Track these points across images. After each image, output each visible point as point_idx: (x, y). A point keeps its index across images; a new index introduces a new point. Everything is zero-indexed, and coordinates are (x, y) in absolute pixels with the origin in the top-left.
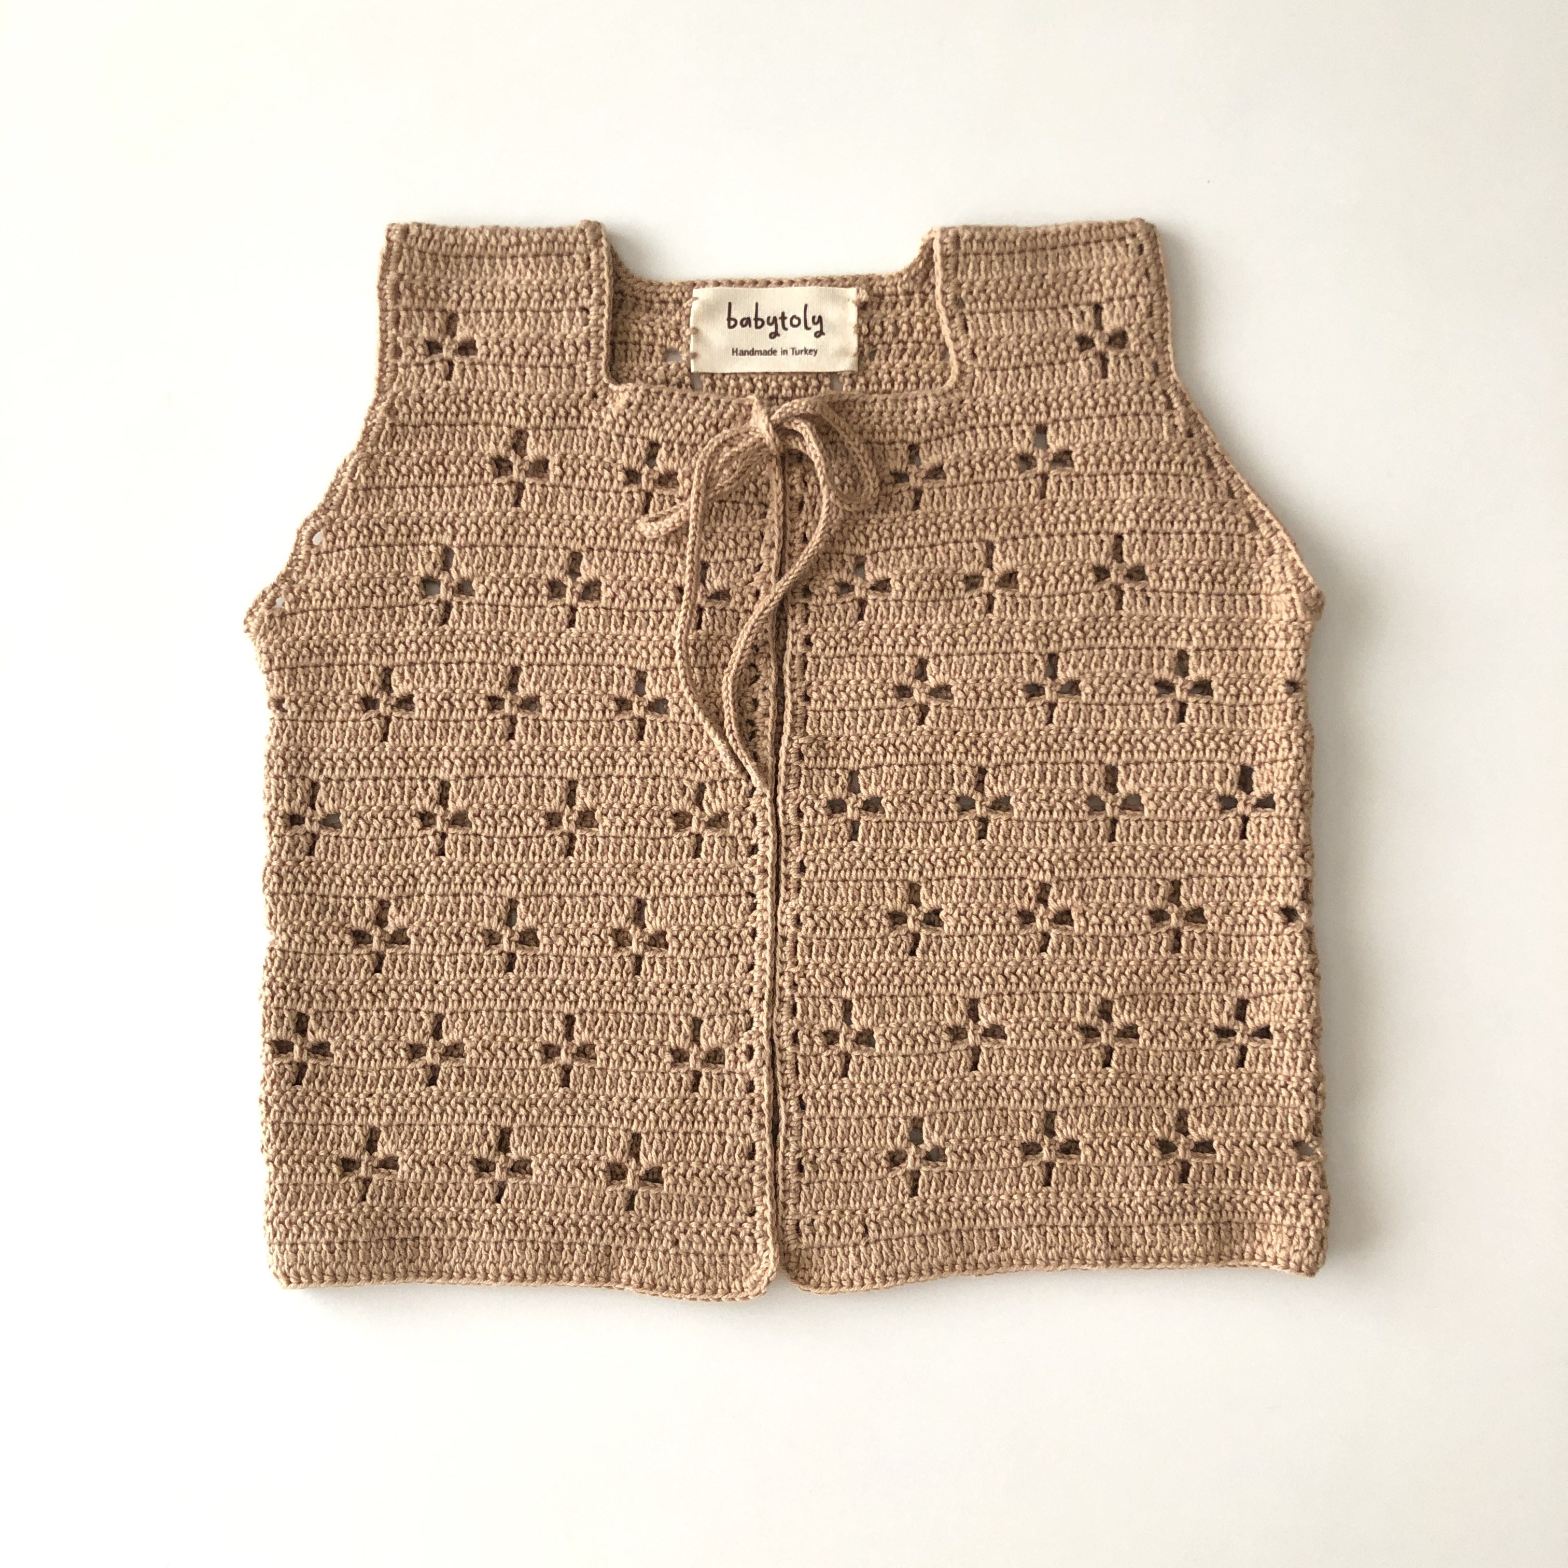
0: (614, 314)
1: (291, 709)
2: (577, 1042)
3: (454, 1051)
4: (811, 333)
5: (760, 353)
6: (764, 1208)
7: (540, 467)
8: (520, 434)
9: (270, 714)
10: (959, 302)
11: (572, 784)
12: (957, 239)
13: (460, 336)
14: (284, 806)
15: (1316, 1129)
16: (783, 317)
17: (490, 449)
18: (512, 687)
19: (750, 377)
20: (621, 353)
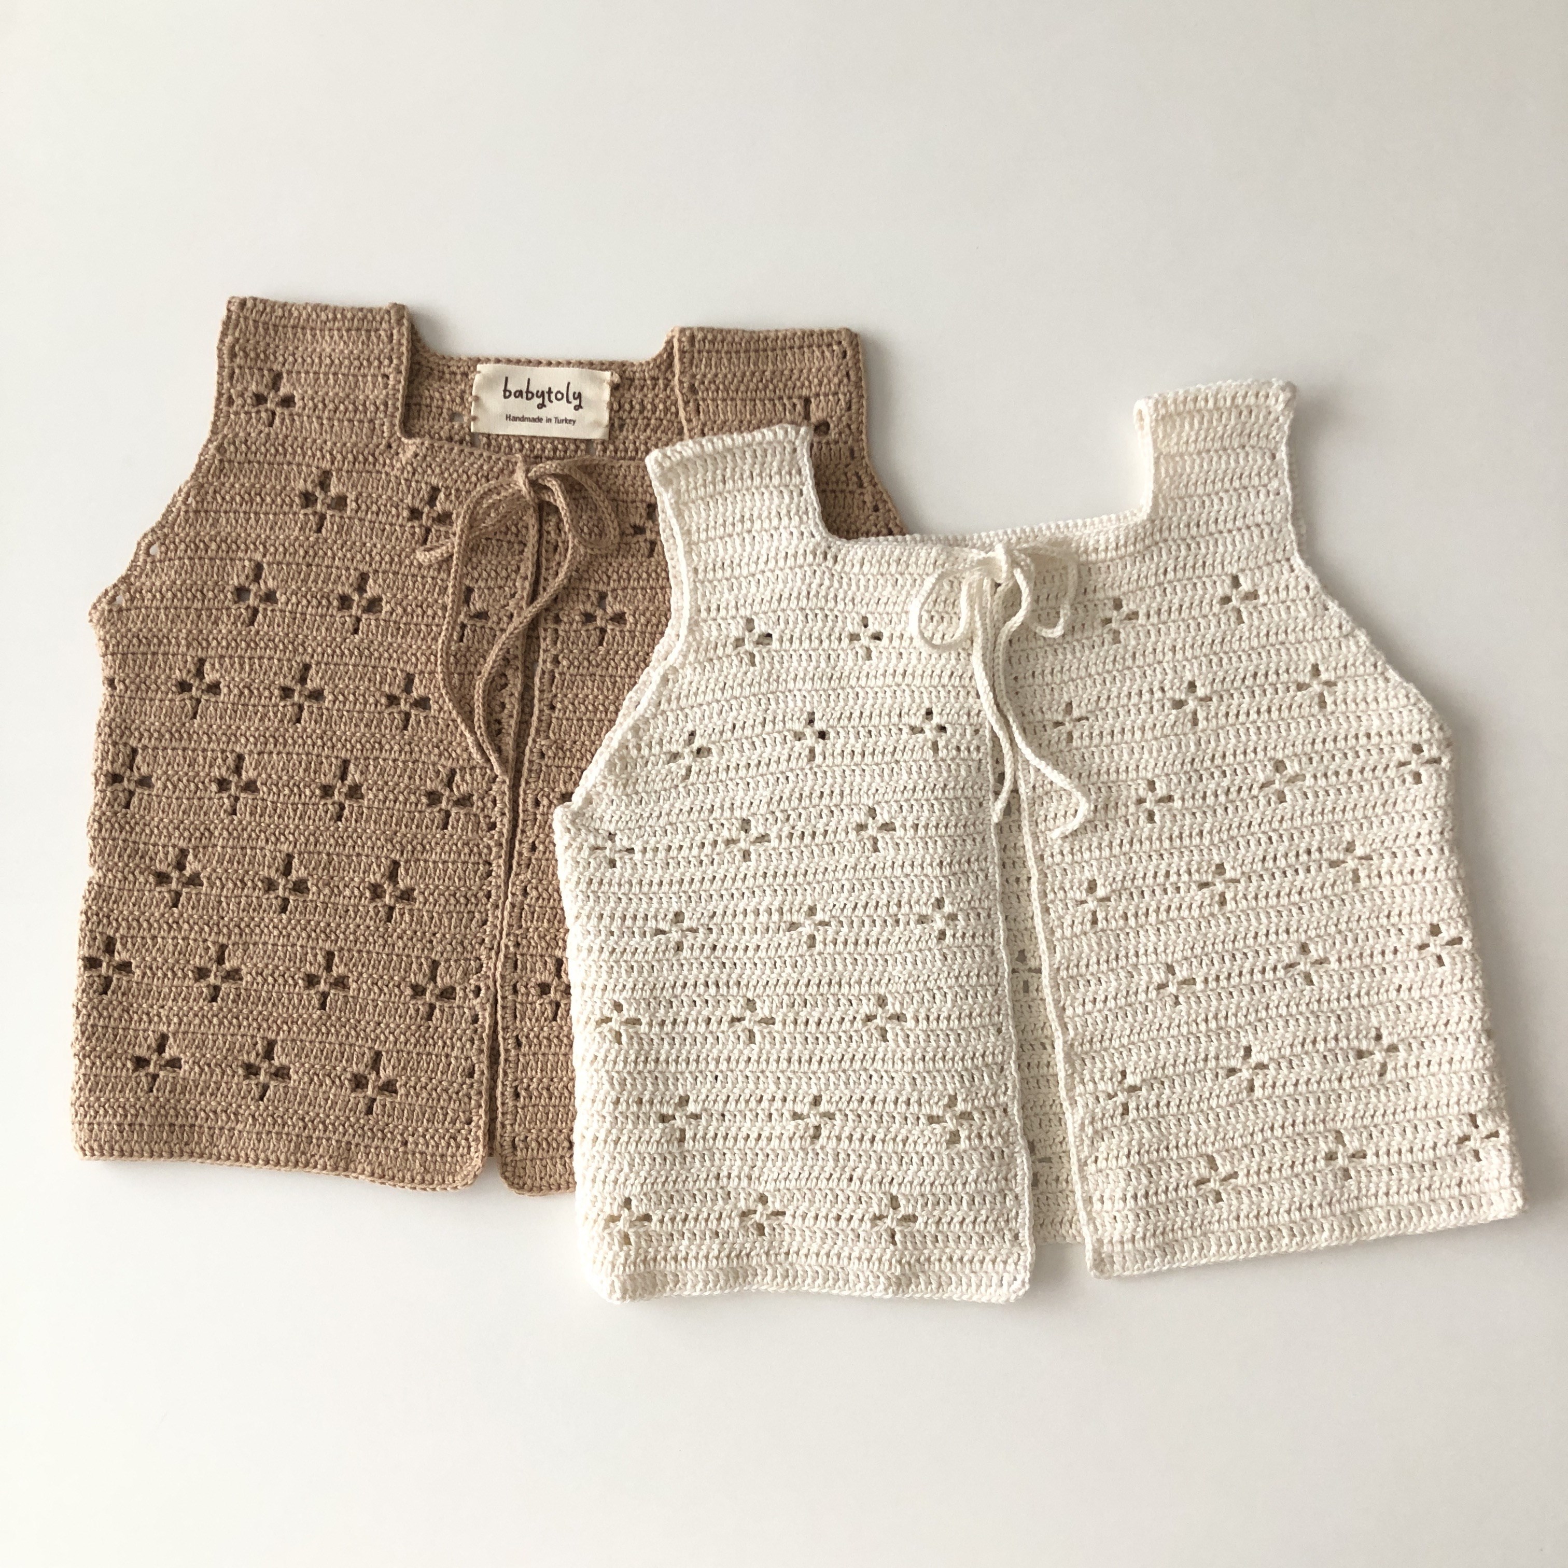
0: (410, 381)
1: (120, 687)
2: (335, 974)
3: (233, 975)
4: (572, 406)
5: (529, 420)
6: (480, 1119)
7: (340, 502)
8: (326, 474)
9: (104, 690)
10: (693, 389)
11: (346, 763)
12: (692, 338)
13: (283, 391)
14: (108, 767)
16: (550, 392)
17: (300, 485)
18: (303, 680)
19: (519, 439)
20: (415, 413)
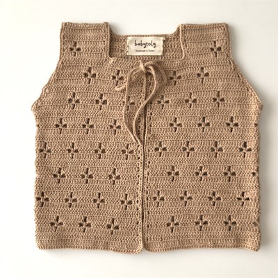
0: (110, 42)
1: (41, 127)
2: (101, 199)
4: (153, 47)
5: (142, 51)
6: (140, 234)
7: (94, 75)
8: (90, 68)
9: (36, 128)
10: (185, 41)
12: (185, 27)
13: (77, 47)
14: (39, 148)
15: (258, 220)
16: (147, 43)
17: (84, 72)
18: (88, 123)
19: (139, 56)
20: (112, 51)
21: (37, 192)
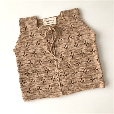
0: (37, 22)
2: (44, 79)
3: (34, 81)
4: (53, 21)
10: (64, 17)
11: (40, 59)
12: (63, 12)
13: (26, 26)
14: (18, 65)
16: (50, 20)
18: (34, 52)
19: (49, 25)
20: (38, 25)
21: (20, 81)
